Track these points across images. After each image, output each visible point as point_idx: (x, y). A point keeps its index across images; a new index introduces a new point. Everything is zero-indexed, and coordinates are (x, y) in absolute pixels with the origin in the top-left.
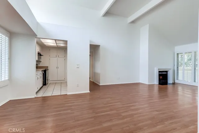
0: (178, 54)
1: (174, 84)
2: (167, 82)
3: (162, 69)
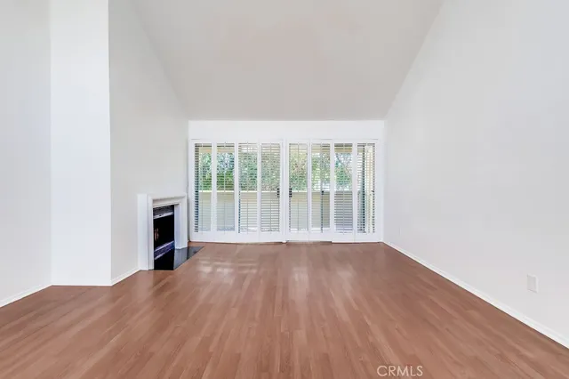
0: (197, 146)
2: (173, 246)
3: (161, 200)
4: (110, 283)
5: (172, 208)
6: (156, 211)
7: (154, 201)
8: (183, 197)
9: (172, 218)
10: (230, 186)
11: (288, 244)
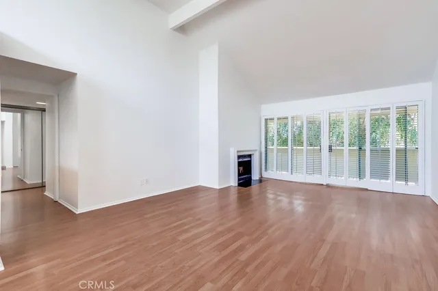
0: (266, 120)
1: (261, 181)
2: (251, 177)
3: (243, 151)
4: (218, 187)
5: (250, 156)
6: (239, 157)
7: (238, 152)
8: (256, 150)
9: (250, 162)
10: (301, 144)
11: (328, 186)
